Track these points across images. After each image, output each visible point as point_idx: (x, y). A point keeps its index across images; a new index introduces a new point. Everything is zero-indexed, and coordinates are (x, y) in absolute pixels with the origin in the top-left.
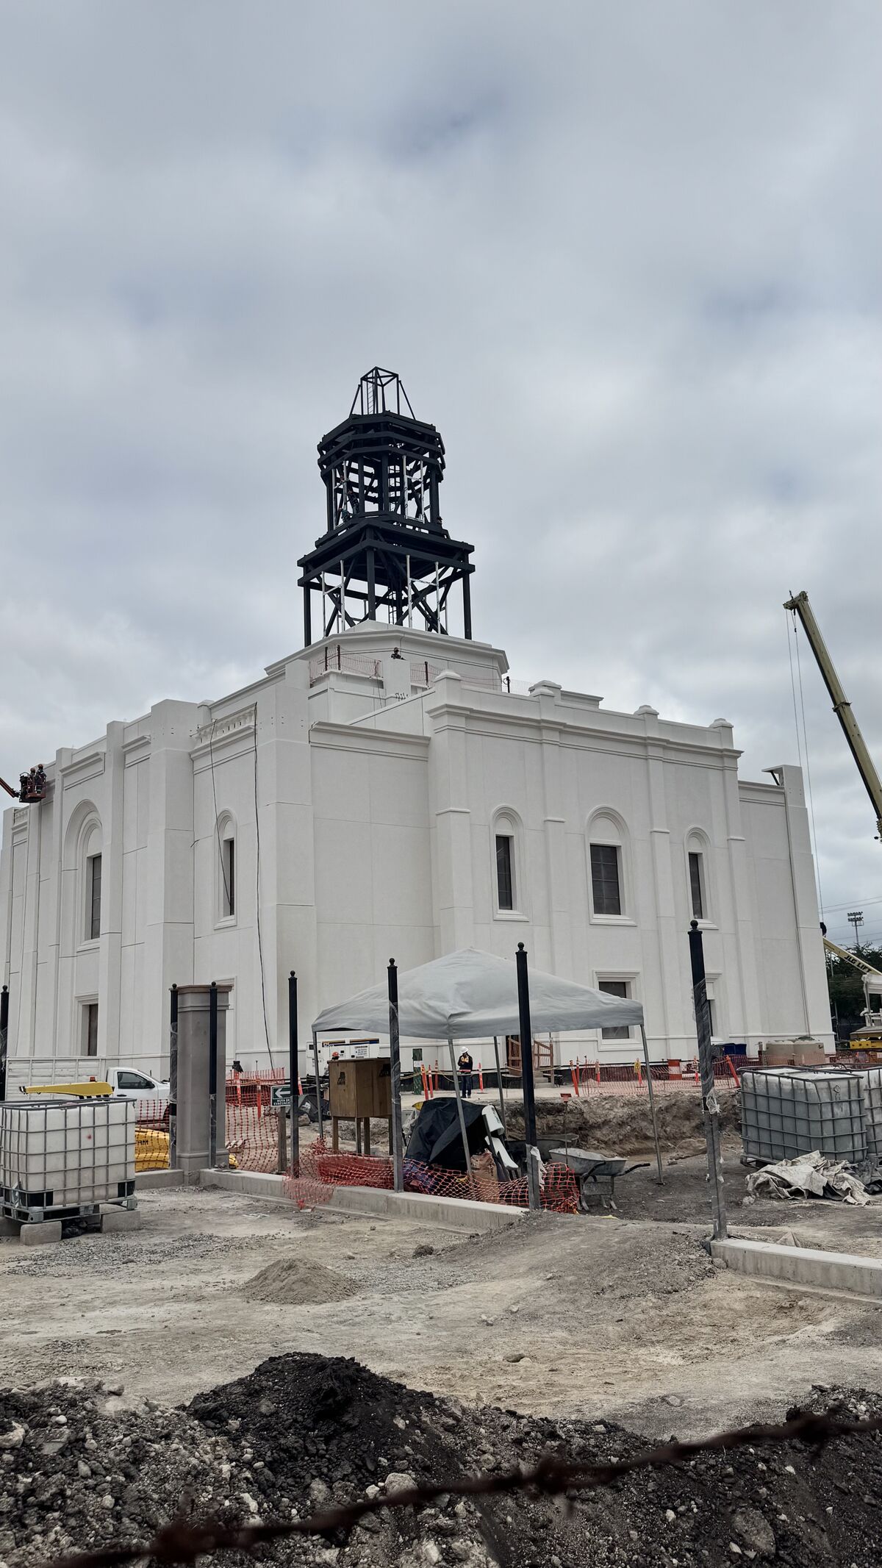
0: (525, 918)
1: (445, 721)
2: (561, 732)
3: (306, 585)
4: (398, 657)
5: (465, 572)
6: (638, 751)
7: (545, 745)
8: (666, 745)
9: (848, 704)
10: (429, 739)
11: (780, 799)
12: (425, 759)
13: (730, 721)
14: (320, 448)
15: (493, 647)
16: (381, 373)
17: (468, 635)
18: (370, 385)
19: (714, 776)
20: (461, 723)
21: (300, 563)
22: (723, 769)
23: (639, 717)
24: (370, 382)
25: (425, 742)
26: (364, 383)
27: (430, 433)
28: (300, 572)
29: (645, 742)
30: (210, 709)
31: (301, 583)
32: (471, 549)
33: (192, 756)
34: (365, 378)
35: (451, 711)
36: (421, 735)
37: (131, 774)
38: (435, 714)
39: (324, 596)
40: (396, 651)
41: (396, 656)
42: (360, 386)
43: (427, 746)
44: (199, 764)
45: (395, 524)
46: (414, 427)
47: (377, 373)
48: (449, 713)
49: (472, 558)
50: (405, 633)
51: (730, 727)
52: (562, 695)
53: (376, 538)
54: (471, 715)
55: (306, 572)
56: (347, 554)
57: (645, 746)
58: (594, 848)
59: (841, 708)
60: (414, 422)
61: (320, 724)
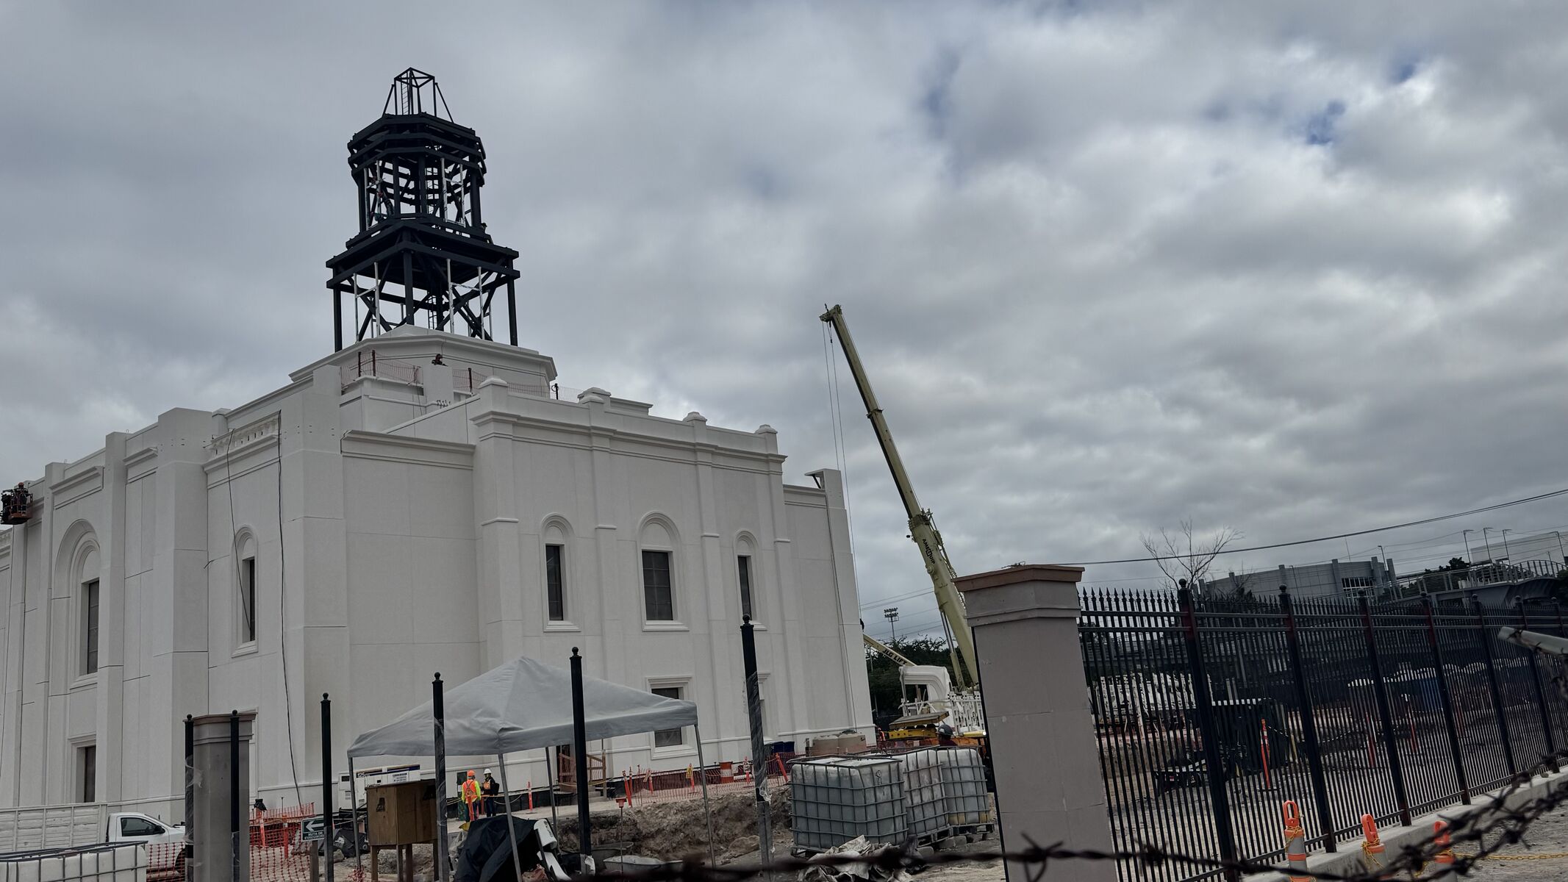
0: (576, 628)
1: (491, 428)
2: (611, 438)
3: (336, 286)
4: (440, 363)
5: (510, 277)
6: (688, 456)
7: (595, 452)
8: (714, 451)
9: (881, 411)
10: (474, 447)
11: (822, 501)
12: (470, 468)
13: (774, 427)
14: (351, 146)
15: (540, 354)
16: (416, 74)
17: (514, 341)
18: (404, 85)
19: (760, 480)
20: (508, 430)
21: (329, 264)
22: (768, 474)
23: (688, 424)
24: (404, 82)
25: (469, 451)
26: (398, 83)
27: (468, 136)
28: (329, 274)
29: (694, 448)
30: (227, 418)
31: (330, 284)
32: (516, 255)
33: (205, 470)
34: (398, 78)
35: (498, 418)
36: (466, 443)
37: (133, 489)
38: (481, 421)
39: (356, 299)
40: (439, 357)
41: (438, 361)
42: (394, 86)
43: (472, 454)
44: (214, 478)
45: (434, 226)
46: (452, 130)
47: (412, 74)
48: (495, 420)
49: (517, 265)
50: (446, 338)
51: (775, 433)
52: (611, 402)
53: (413, 240)
54: (518, 422)
55: (336, 273)
56: (381, 256)
57: (695, 451)
58: (646, 553)
59: (874, 414)
60: (452, 125)
61: (353, 432)
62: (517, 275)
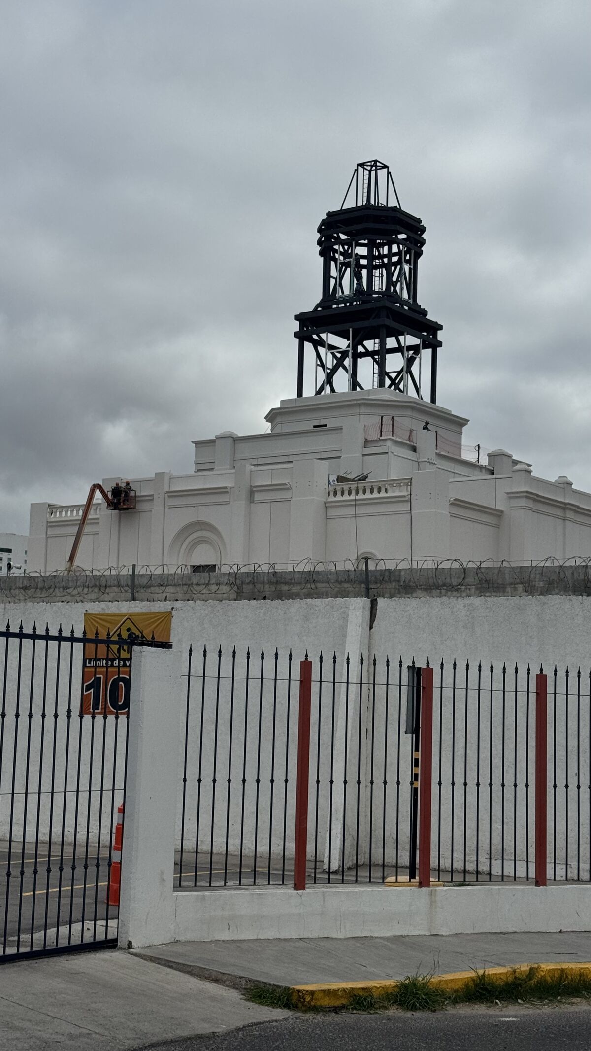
1: (523, 502)
3: (302, 336)
5: (434, 345)
6: (559, 512)
10: (502, 512)
12: (498, 527)
14: (324, 220)
17: (433, 399)
20: (530, 504)
21: (297, 318)
23: (560, 485)
24: (367, 170)
25: (498, 514)
26: (360, 169)
27: (416, 224)
28: (296, 326)
31: (296, 335)
33: (327, 505)
34: (362, 165)
36: (493, 507)
38: (512, 496)
39: (326, 354)
42: (356, 170)
43: (501, 517)
48: (527, 497)
55: (302, 326)
60: (400, 212)
61: (456, 500)
62: (440, 344)
